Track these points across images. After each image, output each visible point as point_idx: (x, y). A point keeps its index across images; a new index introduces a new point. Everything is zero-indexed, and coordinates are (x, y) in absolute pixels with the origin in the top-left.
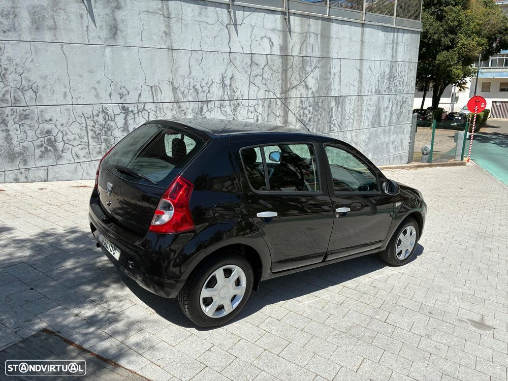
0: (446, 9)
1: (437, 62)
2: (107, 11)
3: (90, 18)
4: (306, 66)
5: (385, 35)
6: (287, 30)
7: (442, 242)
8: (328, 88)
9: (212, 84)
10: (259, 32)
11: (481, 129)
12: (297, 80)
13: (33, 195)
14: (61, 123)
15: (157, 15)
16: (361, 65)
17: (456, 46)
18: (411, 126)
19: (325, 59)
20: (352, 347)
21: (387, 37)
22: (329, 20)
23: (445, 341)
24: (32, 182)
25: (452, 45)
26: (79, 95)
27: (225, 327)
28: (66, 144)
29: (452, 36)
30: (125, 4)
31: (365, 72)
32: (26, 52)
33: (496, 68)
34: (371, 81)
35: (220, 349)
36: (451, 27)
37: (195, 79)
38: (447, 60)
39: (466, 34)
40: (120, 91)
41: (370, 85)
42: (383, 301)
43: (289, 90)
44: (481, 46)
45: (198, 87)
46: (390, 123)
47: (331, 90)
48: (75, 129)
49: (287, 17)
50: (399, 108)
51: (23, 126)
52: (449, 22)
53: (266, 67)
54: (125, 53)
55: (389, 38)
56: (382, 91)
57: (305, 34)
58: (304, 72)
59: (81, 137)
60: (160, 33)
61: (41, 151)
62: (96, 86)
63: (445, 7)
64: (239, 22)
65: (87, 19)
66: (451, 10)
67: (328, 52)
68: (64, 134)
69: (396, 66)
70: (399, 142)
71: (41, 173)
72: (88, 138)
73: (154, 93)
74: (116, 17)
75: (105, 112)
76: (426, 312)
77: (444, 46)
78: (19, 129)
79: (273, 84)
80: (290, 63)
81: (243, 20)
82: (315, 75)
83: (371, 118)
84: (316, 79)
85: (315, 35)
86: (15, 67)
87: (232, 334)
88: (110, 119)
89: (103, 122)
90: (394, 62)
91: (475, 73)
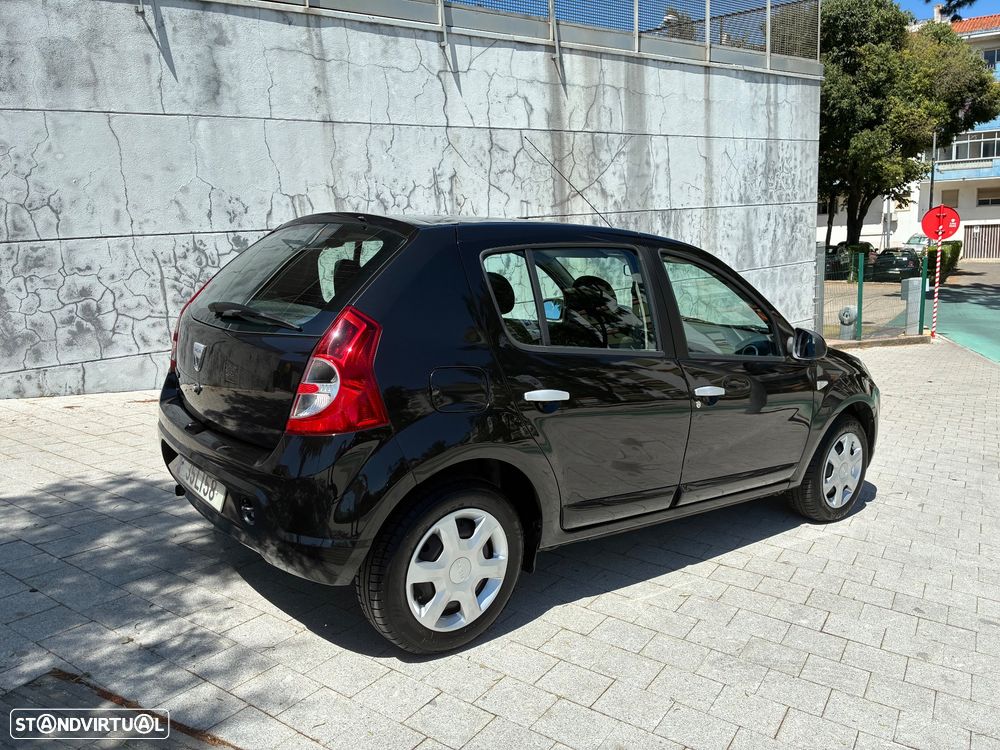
0: (861, 50)
1: (851, 152)
2: (200, 48)
3: (164, 63)
4: (599, 151)
5: (751, 89)
6: (558, 82)
7: (913, 475)
8: (646, 194)
9: (414, 189)
10: (502, 87)
11: (948, 279)
12: (582, 179)
13: (52, 418)
14: (110, 272)
15: (300, 56)
16: (709, 147)
17: (886, 120)
18: (815, 267)
19: (637, 137)
20: (757, 684)
21: (756, 92)
22: (640, 60)
23: (960, 665)
24: (53, 395)
25: (879, 118)
26: (148, 216)
27: (465, 654)
28: (120, 317)
29: (877, 102)
30: (235, 35)
31: (716, 161)
32: (37, 133)
33: (968, 162)
34: (730, 180)
35: (456, 700)
36: (874, 84)
37: (380, 181)
38: (872, 146)
39: (905, 95)
40: (230, 207)
41: (730, 187)
42: (809, 590)
43: (568, 200)
44: (936, 117)
45: (387, 196)
46: (772, 261)
47: (653, 197)
48: (139, 284)
49: (557, 55)
50: (789, 231)
51: (32, 280)
52: (869, 74)
53: (521, 154)
54: (237, 131)
55: (760, 93)
56: (753, 197)
57: (594, 89)
58: (596, 162)
59: (151, 302)
60: (307, 91)
61: (70, 332)
62: (180, 197)
63: (860, 46)
64: (462, 65)
65: (159, 65)
66: (871, 51)
67: (642, 123)
68: (117, 296)
69: (777, 148)
70: (795, 299)
71: (71, 377)
72: (166, 304)
73: (298, 209)
74: (218, 61)
75: (199, 250)
76: (909, 608)
77: (863, 120)
78: (23, 287)
79: (536, 188)
80: (567, 147)
81: (470, 63)
82: (619, 167)
83: (734, 253)
84: (622, 176)
85: (615, 91)
86: (14, 162)
87: (482, 666)
88: (210, 263)
89: (196, 271)
90: (772, 141)
91: (926, 172)
